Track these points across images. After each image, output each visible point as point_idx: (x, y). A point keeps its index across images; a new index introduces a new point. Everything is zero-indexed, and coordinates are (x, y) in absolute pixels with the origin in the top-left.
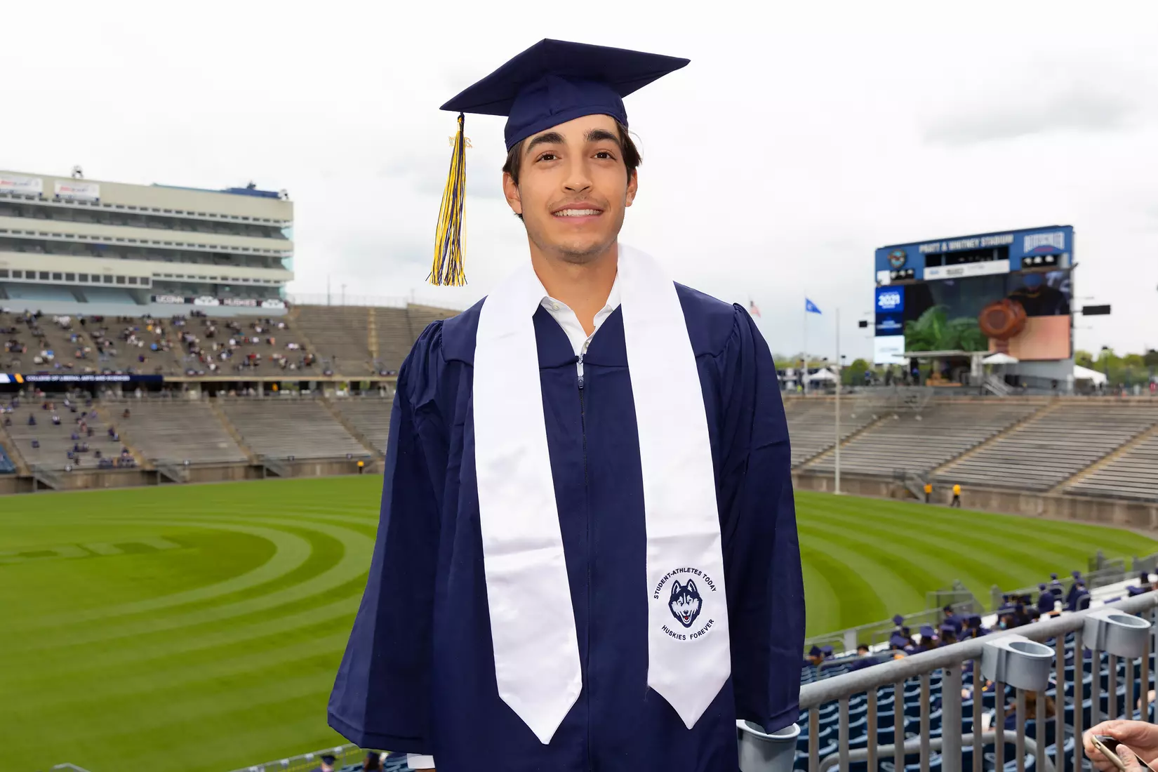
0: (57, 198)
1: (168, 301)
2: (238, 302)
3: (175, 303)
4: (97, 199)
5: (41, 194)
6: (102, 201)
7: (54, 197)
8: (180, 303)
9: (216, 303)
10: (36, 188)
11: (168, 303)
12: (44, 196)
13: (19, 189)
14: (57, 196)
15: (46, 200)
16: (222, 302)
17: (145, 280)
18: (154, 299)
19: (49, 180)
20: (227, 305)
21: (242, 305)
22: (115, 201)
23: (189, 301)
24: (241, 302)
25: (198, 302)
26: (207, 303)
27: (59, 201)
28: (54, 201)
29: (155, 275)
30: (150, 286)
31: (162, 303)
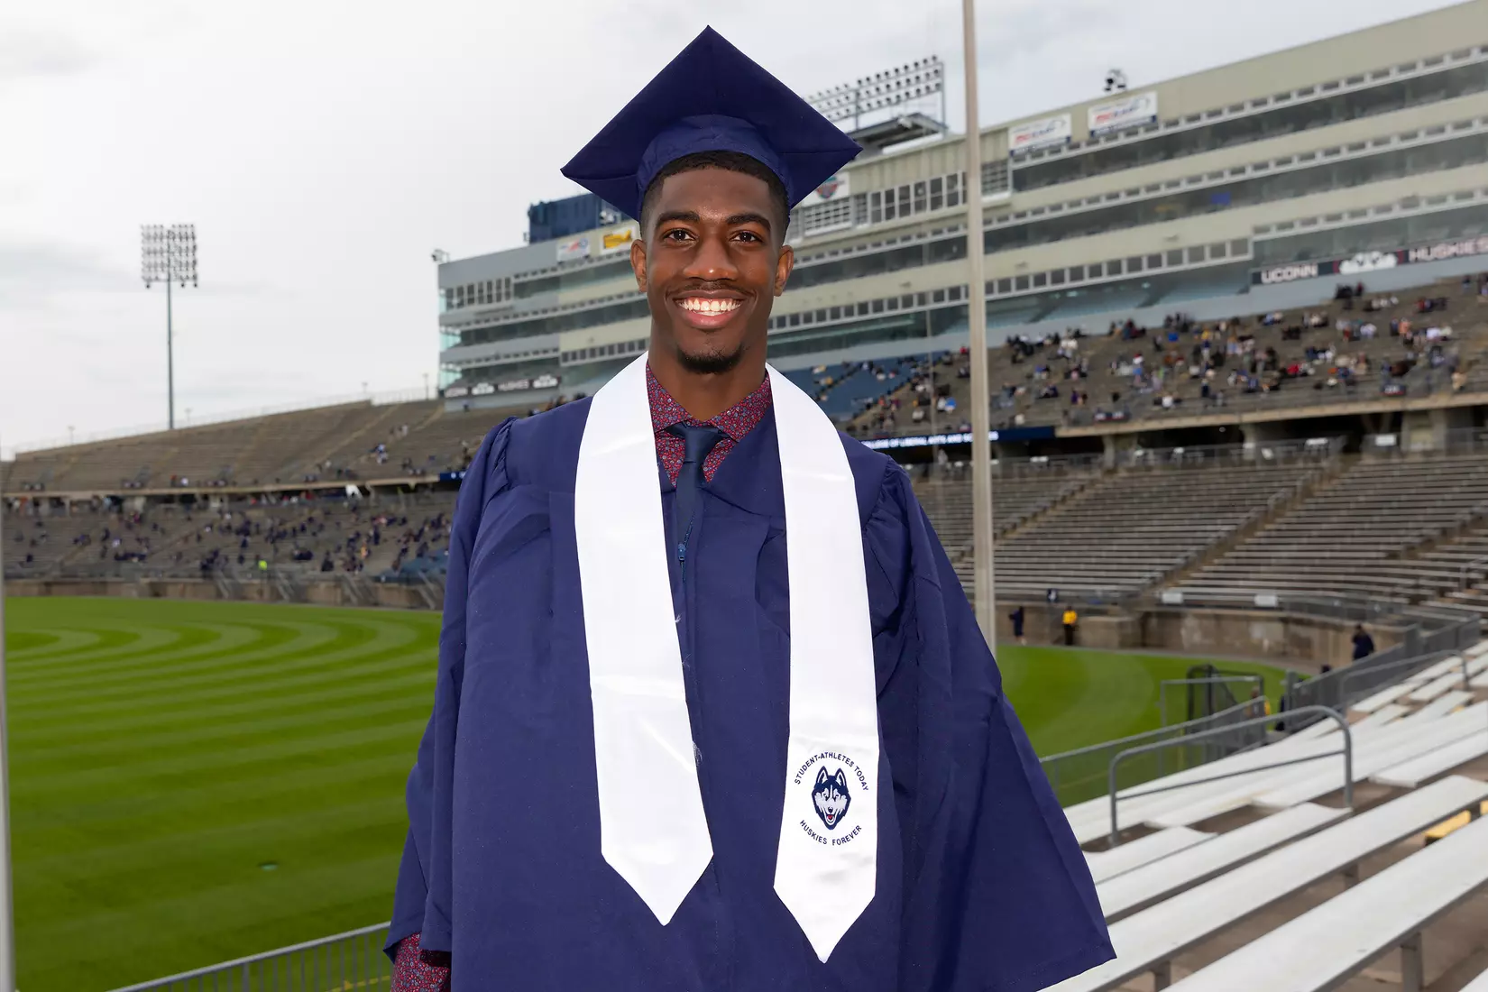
0: (1093, 137)
1: (1286, 277)
2: (1441, 250)
3: (1299, 278)
4: (1154, 118)
5: (1068, 139)
6: (1162, 119)
7: (1086, 136)
8: (1310, 276)
9: (1390, 261)
10: (1062, 130)
11: (1284, 281)
12: (1074, 140)
13: (1040, 141)
14: (1092, 133)
15: (1077, 146)
16: (1403, 258)
17: (1239, 246)
18: (1257, 279)
19: (1078, 111)
20: (1417, 260)
21: (1455, 255)
22: (1185, 113)
23: (1329, 268)
24: (1453, 249)
25: (1348, 268)
26: (1368, 266)
27: (1097, 142)
28: (1089, 144)
29: (1258, 230)
30: (1248, 257)
31: (1273, 283)
